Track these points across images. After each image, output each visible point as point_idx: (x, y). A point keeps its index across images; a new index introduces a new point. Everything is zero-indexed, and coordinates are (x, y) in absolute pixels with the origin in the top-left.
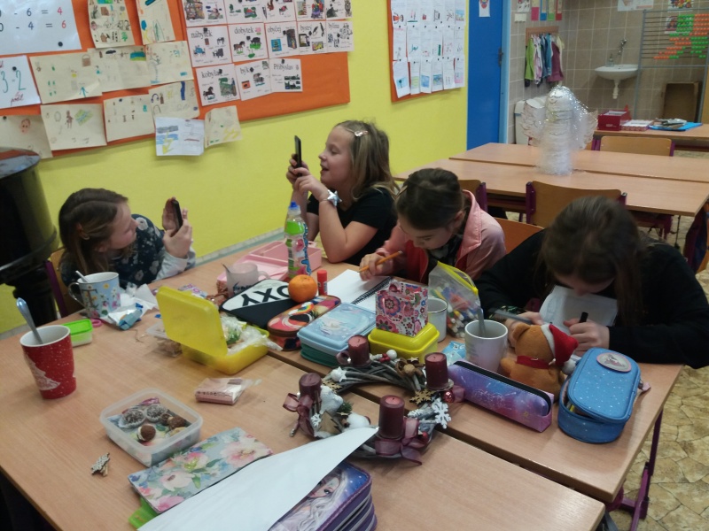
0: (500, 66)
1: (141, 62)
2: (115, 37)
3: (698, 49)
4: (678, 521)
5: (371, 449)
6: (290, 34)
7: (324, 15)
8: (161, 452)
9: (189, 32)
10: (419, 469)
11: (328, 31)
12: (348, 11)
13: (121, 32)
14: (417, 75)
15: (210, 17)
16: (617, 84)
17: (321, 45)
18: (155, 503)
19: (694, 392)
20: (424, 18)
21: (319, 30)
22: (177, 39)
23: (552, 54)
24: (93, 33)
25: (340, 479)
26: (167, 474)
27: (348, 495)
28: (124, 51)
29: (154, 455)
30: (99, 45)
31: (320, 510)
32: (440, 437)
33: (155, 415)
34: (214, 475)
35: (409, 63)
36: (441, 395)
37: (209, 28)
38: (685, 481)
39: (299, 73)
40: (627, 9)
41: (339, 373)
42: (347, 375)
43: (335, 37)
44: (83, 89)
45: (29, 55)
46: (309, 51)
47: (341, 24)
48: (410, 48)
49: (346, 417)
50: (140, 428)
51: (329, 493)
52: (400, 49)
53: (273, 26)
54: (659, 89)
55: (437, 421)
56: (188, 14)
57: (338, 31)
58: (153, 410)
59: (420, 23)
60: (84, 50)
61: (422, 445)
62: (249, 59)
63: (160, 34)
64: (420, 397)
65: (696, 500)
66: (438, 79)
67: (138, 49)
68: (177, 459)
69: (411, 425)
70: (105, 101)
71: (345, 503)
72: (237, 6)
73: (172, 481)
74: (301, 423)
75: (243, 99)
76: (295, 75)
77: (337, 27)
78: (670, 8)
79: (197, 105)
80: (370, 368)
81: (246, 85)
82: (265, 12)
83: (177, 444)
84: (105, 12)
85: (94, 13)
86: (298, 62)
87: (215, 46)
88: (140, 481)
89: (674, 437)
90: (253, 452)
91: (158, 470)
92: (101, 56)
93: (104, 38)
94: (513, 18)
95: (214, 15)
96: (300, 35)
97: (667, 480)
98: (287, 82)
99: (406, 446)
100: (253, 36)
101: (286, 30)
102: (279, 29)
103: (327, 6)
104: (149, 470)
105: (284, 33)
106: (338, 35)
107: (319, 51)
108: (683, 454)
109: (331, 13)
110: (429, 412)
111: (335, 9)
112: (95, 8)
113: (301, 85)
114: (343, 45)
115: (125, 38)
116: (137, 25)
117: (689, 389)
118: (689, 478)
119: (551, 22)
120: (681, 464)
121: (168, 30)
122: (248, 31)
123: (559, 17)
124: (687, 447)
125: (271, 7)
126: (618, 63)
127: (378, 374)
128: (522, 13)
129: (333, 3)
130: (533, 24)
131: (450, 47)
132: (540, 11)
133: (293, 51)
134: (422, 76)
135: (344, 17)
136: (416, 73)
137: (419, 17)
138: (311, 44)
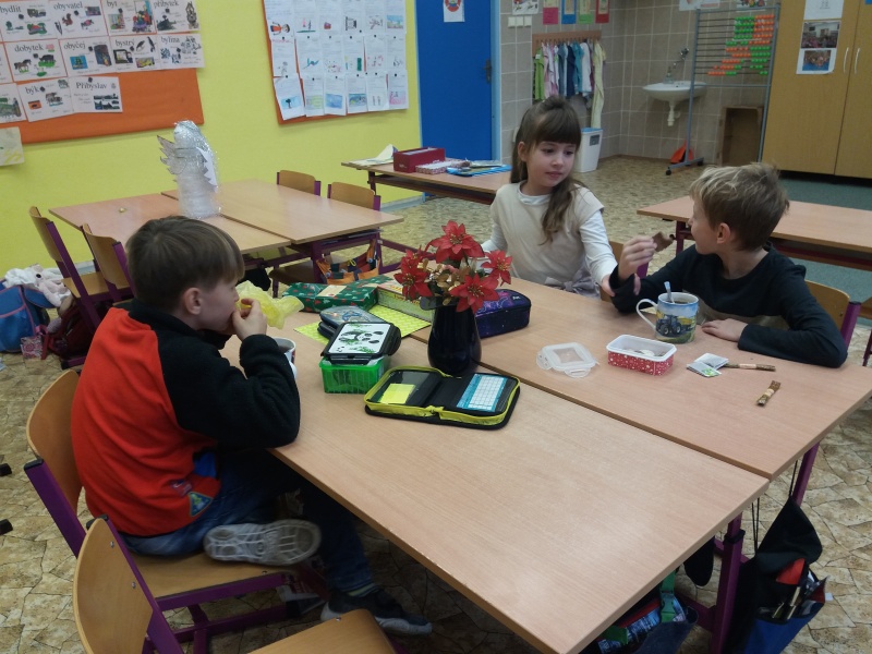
0: (489, 82)
3: (759, 63)
6: (101, 51)
7: (153, 27)
12: (193, 22)
14: (320, 93)
16: (672, 107)
17: (150, 61)
20: (327, 27)
21: (147, 45)
35: (301, 80)
39: (117, 92)
40: (691, 8)
43: (173, 52)
46: (133, 68)
47: (183, 38)
52: (285, 63)
53: (71, 42)
54: (718, 115)
57: (179, 45)
59: (321, 33)
62: (37, 77)
66: (358, 98)
72: (16, 22)
75: (31, 120)
76: (111, 94)
77: (178, 41)
78: (739, 5)
81: (35, 105)
82: (58, 27)
86: (116, 80)
96: (115, 52)
98: (98, 101)
100: (43, 53)
101: (93, 46)
102: (81, 45)
103: (158, 16)
105: (90, 49)
106: (179, 50)
107: (147, 68)
109: (165, 25)
111: (171, 21)
113: (120, 105)
114: (188, 60)
119: (585, 23)
122: (35, 48)
123: (602, 19)
125: (68, 21)
126: (679, 79)
128: (524, 16)
129: (167, 15)
130: (547, 29)
131: (379, 61)
132: (560, 11)
133: (104, 69)
134: (329, 95)
135: (187, 29)
136: (316, 91)
137: (318, 26)
138: (134, 60)
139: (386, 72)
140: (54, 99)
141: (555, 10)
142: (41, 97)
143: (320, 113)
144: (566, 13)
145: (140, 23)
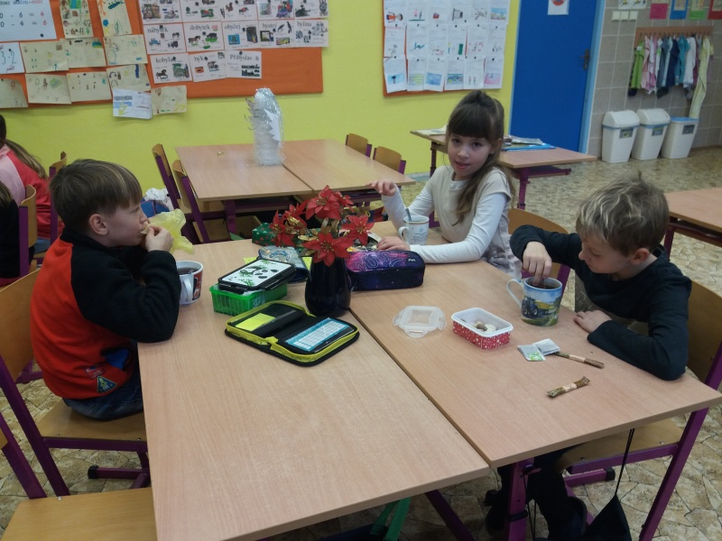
0: (586, 69)
1: (101, 49)
7: (292, 14)
9: (145, 29)
11: (296, 28)
12: (323, 10)
13: (85, 28)
14: (422, 72)
15: (166, 17)
17: (287, 40)
20: (436, 16)
21: (286, 28)
22: (134, 33)
28: (89, 40)
30: (67, 36)
35: (407, 61)
37: (164, 26)
39: (259, 63)
43: (305, 34)
44: (55, 65)
45: (19, 42)
46: (273, 45)
47: (314, 23)
52: (395, 46)
53: (231, 24)
56: (145, 15)
57: (310, 28)
59: (428, 22)
60: (58, 39)
62: (203, 50)
63: (120, 29)
66: (455, 78)
67: (97, 40)
72: (194, 8)
75: (195, 81)
76: (254, 64)
77: (310, 25)
79: (148, 82)
81: (200, 70)
82: (222, 12)
84: (75, 14)
85: (66, 15)
87: (169, 38)
92: (71, 44)
95: (170, 15)
96: (261, 32)
98: (244, 70)
100: (209, 32)
101: (246, 27)
102: (237, 27)
105: (244, 29)
106: (310, 32)
107: (284, 46)
109: (301, 13)
111: (307, 9)
112: (68, 12)
113: (260, 73)
114: (316, 41)
115: (88, 32)
119: (695, 21)
122: (204, 28)
123: (716, 15)
125: (230, 8)
128: (629, 10)
129: (305, 5)
130: (654, 23)
131: (479, 47)
132: (670, 8)
133: (253, 45)
134: (430, 74)
135: (319, 17)
136: (420, 70)
137: (428, 16)
138: (275, 39)
139: (484, 57)
140: (214, 66)
141: (664, 6)
142: (204, 64)
143: (420, 88)
144: (676, 8)
145: (283, 11)
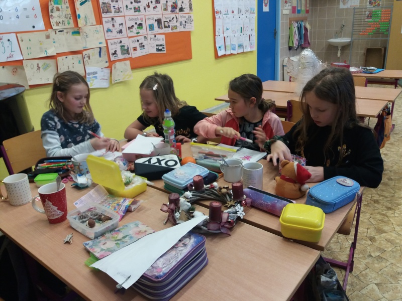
0: (275, 39)
1: (77, 37)
2: (63, 23)
3: (384, 29)
4: (366, 276)
5: (205, 228)
6: (159, 21)
7: (177, 10)
8: (99, 232)
9: (104, 20)
10: (229, 238)
11: (180, 19)
12: (191, 8)
13: (66, 20)
14: (229, 44)
15: (115, 12)
16: (339, 49)
17: (176, 27)
18: (97, 255)
19: (377, 211)
20: (233, 12)
21: (175, 19)
22: (97, 24)
23: (304, 32)
24: (51, 21)
25: (190, 239)
26: (103, 242)
27: (194, 246)
28: (68, 30)
29: (96, 233)
30: (54, 27)
31: (180, 252)
32: (240, 223)
33: (95, 216)
34: (126, 242)
35: (224, 37)
36: (240, 202)
37: (114, 18)
38: (370, 256)
39: (164, 42)
40: (345, 7)
41: (189, 194)
42: (193, 195)
43: (184, 23)
44: (46, 51)
45: (16, 33)
46: (169, 30)
47: (187, 16)
48: (225, 29)
49: (192, 213)
50: (87, 221)
51: (185, 245)
52: (219, 29)
53: (149, 17)
54: (363, 51)
55: (238, 214)
56: (103, 10)
57: (185, 19)
58: (94, 213)
59: (230, 15)
60: (47, 30)
61: (231, 227)
62: (136, 35)
63: (88, 21)
64: (229, 204)
65: (376, 265)
66: (241, 46)
67: (76, 29)
68: (107, 235)
69: (225, 216)
70: (58, 58)
71: (192, 249)
72: (130, 6)
73: (105, 245)
74: (170, 218)
75: (133, 57)
76: (162, 44)
77: (185, 17)
78: (368, 6)
79: (107, 60)
80: (204, 192)
81: (135, 49)
82: (145, 9)
83: (107, 228)
84: (58, 9)
85: (52, 10)
86: (163, 36)
87: (118, 28)
88: (89, 245)
89: (365, 234)
90: (146, 231)
91: (98, 241)
92: (56, 33)
93: (58, 24)
94: (282, 12)
95: (117, 11)
96: (164, 22)
97: (361, 256)
98: (157, 47)
99: (223, 226)
100: (139, 22)
101: (157, 19)
102: (153, 19)
103: (179, 6)
104: (93, 241)
105: (156, 20)
106: (186, 22)
107: (175, 31)
108: (370, 242)
109: (181, 10)
110: (234, 211)
111: (183, 7)
112: (53, 7)
113: (165, 49)
114: (188, 27)
115: (69, 24)
116: (75, 16)
117: (374, 210)
118: (372, 254)
119: (303, 14)
120: (368, 248)
121: (92, 19)
122: (136, 19)
123: (307, 12)
124: (372, 239)
125: (148, 6)
126: (340, 37)
127: (208, 195)
128: (287, 9)
129: (182, 4)
130: (293, 15)
131: (248, 28)
133: (160, 31)
134: (232, 44)
135: (189, 12)
137: (230, 12)
138: (170, 27)
139: (249, 34)
140: (142, 46)
141: (296, 7)
142: (137, 45)
143: (229, 53)
144: (298, 9)
145: (173, 8)
